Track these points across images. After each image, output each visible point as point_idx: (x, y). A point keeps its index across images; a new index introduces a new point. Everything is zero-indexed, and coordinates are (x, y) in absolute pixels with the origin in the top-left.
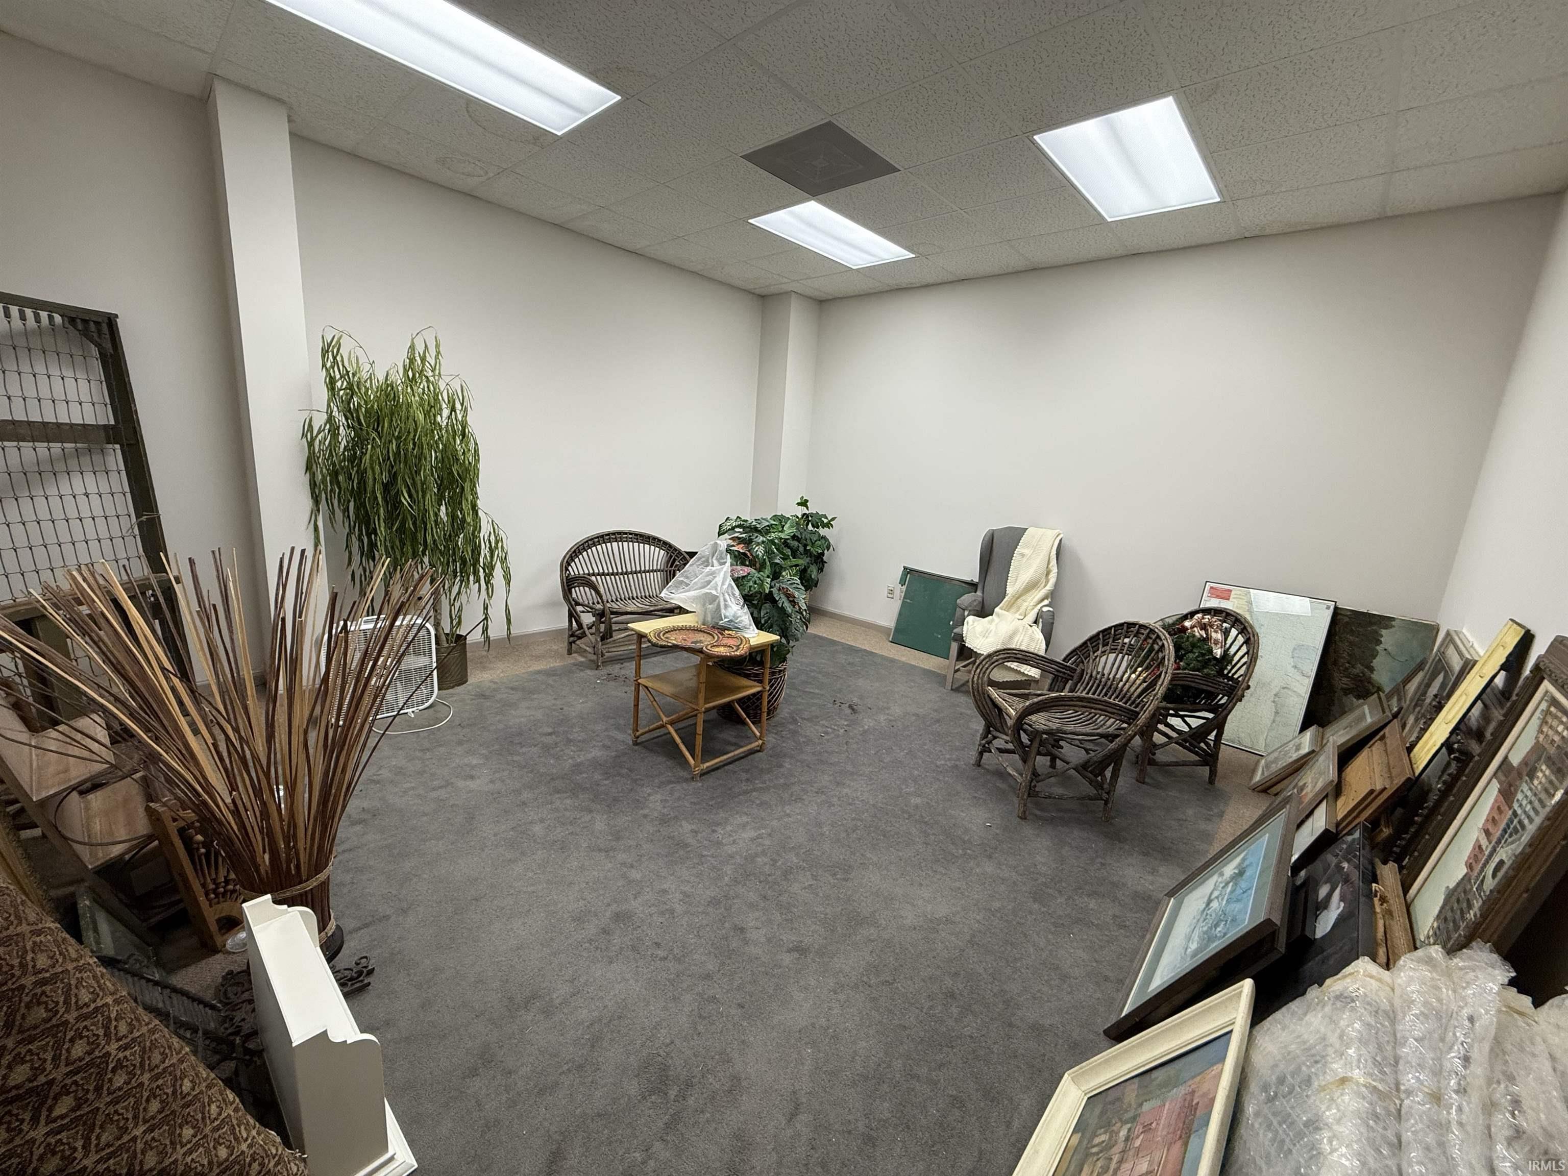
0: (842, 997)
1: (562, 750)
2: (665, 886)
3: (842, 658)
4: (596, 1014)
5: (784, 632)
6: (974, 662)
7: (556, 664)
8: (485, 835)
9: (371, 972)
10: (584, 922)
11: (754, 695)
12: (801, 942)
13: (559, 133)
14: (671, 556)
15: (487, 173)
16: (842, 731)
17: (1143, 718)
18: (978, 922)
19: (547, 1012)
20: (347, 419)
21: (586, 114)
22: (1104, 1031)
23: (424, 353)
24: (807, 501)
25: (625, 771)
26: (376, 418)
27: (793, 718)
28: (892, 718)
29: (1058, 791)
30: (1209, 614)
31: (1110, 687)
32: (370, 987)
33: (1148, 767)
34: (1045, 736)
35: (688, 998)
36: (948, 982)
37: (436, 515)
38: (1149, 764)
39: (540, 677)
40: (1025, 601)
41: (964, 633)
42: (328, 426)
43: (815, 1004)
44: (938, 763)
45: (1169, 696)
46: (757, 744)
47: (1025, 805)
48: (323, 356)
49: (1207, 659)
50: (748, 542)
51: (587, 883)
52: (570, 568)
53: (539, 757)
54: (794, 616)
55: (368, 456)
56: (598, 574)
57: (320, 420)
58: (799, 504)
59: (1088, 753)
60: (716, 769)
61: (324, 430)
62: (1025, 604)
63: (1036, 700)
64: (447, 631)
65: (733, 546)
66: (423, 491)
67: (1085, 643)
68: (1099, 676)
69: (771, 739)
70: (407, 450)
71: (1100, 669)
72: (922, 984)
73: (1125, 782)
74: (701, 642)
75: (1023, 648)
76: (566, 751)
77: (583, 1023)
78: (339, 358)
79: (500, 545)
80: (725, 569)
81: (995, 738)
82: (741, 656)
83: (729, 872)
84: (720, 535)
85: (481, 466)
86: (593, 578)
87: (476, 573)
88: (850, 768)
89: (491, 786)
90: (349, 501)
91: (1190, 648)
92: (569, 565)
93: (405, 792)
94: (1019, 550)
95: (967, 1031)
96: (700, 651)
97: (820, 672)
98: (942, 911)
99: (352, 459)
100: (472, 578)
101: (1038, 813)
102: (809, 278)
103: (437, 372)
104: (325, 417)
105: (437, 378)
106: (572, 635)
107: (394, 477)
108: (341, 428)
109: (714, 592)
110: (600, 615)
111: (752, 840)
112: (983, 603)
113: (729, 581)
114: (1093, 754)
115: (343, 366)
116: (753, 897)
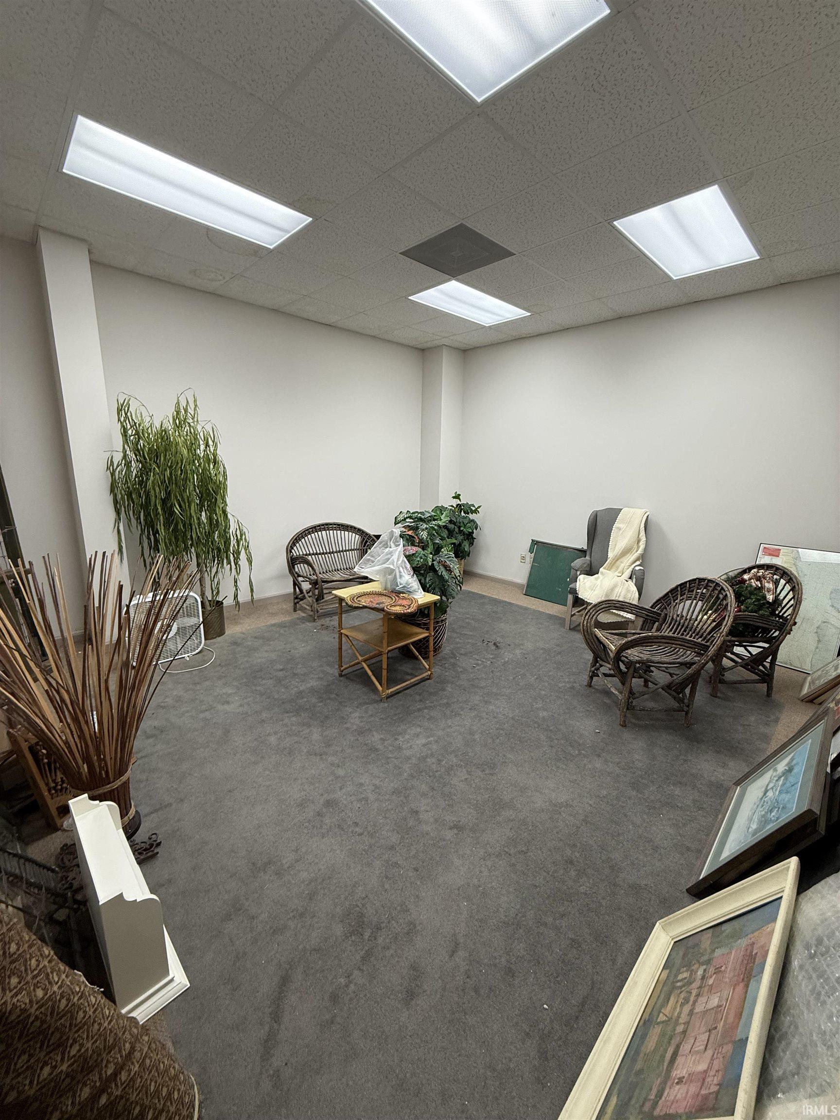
0: (489, 863)
1: (290, 682)
2: (362, 781)
3: (488, 608)
4: (313, 875)
5: (443, 592)
6: (586, 608)
7: (286, 618)
8: (237, 744)
9: (159, 844)
10: (304, 807)
11: (424, 638)
12: (460, 821)
13: (271, 247)
14: (364, 539)
15: (224, 278)
16: (489, 662)
17: (712, 650)
18: (591, 805)
19: (278, 874)
20: (136, 456)
21: (289, 232)
22: (687, 890)
23: (187, 406)
24: (459, 495)
25: (333, 696)
26: (155, 454)
27: (452, 653)
28: (525, 652)
29: (650, 704)
30: (763, 568)
31: (686, 626)
32: (158, 855)
33: (719, 685)
34: (638, 665)
35: (378, 863)
36: (568, 852)
37: (199, 519)
38: (720, 682)
39: (274, 628)
40: (622, 562)
41: (577, 587)
42: (124, 462)
43: (469, 868)
44: (560, 685)
45: (732, 632)
46: (427, 674)
47: (625, 716)
48: (118, 413)
49: (762, 603)
50: (415, 529)
51: (307, 779)
52: (293, 551)
53: (274, 686)
54: (450, 581)
55: (150, 481)
56: (313, 554)
57: (118, 457)
58: (454, 497)
59: (672, 677)
60: (397, 693)
61: (121, 464)
62: (622, 565)
63: (633, 638)
64: (210, 599)
65: (405, 532)
66: (188, 502)
67: (667, 594)
68: (678, 619)
69: (436, 670)
70: (177, 475)
71: (679, 613)
72: (549, 853)
73: (702, 695)
74: (383, 603)
75: (621, 599)
76: (293, 682)
77: (303, 882)
78: (129, 414)
79: (244, 537)
80: (399, 550)
81: (601, 666)
82: (411, 613)
83: (407, 770)
84: (395, 525)
85: (228, 483)
86: (310, 558)
87: (228, 558)
88: (495, 690)
89: (241, 709)
90: (140, 512)
91: (749, 596)
92: (293, 548)
93: (183, 714)
94: (616, 525)
95: (582, 889)
96: (383, 610)
97: (473, 619)
98: (563, 798)
99: (141, 483)
100: (225, 561)
101: (634, 721)
102: (455, 335)
103: (196, 420)
104: (122, 454)
105: (196, 423)
106: (296, 598)
107: (168, 494)
108: (133, 462)
109: (392, 567)
110: (315, 583)
111: (424, 745)
112: (591, 565)
113: (403, 558)
114: (675, 677)
115: (132, 420)
116: (424, 787)
